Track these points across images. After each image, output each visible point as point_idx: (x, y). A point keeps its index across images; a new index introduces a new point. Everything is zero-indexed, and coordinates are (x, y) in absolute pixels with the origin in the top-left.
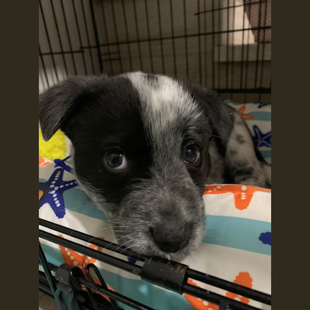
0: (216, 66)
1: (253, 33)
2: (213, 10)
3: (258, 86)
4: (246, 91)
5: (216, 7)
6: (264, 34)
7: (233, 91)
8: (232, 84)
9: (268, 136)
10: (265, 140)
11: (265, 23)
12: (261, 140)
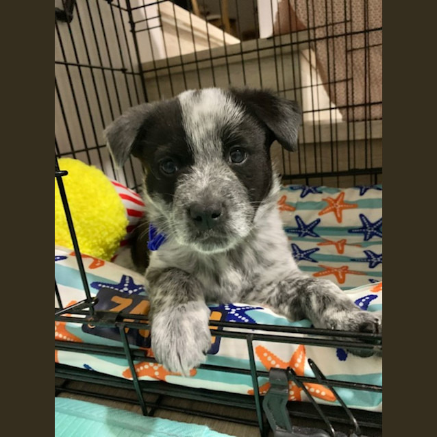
0: (302, 148)
1: (341, 112)
2: (295, 89)
3: (352, 167)
4: (339, 174)
5: (297, 86)
6: (353, 113)
7: (322, 175)
8: (321, 168)
9: (377, 225)
10: (375, 229)
11: (353, 101)
12: (370, 229)
